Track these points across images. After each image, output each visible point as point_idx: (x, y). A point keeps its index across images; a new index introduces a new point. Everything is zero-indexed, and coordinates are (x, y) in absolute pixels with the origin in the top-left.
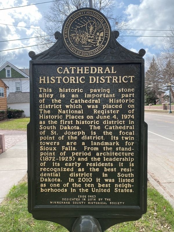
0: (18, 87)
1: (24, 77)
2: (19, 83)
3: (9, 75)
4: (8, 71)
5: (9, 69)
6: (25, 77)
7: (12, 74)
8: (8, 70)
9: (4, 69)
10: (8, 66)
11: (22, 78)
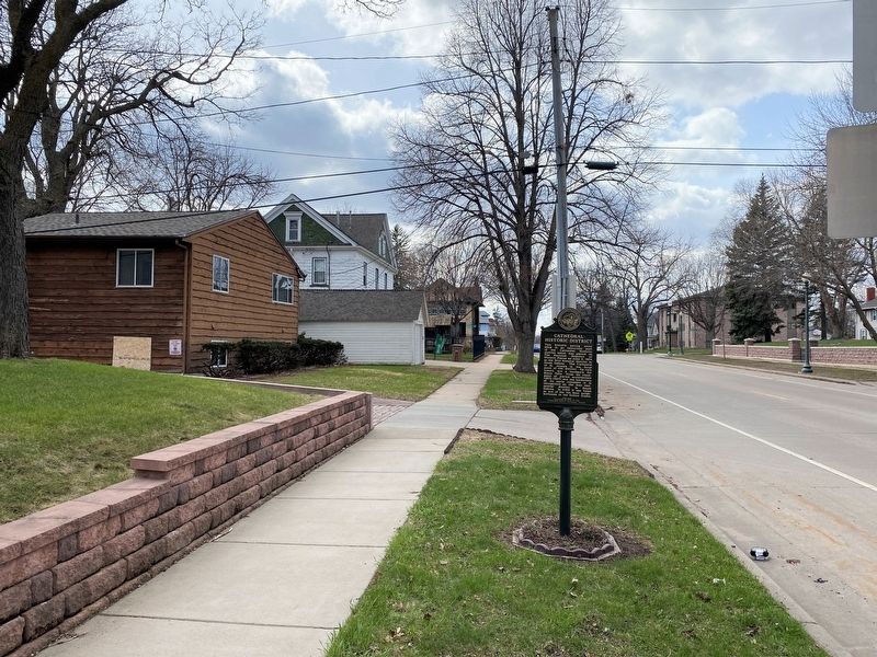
0: (318, 270)
1: (340, 243)
2: (322, 260)
3: (294, 234)
4: (291, 222)
5: (297, 217)
6: (342, 244)
7: (303, 232)
8: (293, 219)
9: (282, 218)
10: (293, 209)
11: (332, 244)
